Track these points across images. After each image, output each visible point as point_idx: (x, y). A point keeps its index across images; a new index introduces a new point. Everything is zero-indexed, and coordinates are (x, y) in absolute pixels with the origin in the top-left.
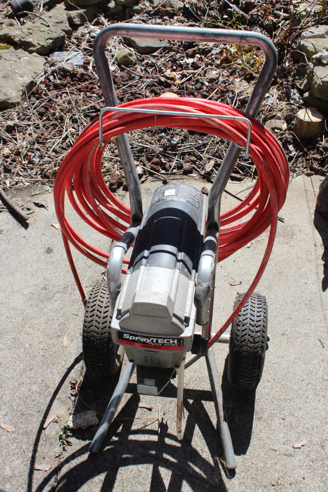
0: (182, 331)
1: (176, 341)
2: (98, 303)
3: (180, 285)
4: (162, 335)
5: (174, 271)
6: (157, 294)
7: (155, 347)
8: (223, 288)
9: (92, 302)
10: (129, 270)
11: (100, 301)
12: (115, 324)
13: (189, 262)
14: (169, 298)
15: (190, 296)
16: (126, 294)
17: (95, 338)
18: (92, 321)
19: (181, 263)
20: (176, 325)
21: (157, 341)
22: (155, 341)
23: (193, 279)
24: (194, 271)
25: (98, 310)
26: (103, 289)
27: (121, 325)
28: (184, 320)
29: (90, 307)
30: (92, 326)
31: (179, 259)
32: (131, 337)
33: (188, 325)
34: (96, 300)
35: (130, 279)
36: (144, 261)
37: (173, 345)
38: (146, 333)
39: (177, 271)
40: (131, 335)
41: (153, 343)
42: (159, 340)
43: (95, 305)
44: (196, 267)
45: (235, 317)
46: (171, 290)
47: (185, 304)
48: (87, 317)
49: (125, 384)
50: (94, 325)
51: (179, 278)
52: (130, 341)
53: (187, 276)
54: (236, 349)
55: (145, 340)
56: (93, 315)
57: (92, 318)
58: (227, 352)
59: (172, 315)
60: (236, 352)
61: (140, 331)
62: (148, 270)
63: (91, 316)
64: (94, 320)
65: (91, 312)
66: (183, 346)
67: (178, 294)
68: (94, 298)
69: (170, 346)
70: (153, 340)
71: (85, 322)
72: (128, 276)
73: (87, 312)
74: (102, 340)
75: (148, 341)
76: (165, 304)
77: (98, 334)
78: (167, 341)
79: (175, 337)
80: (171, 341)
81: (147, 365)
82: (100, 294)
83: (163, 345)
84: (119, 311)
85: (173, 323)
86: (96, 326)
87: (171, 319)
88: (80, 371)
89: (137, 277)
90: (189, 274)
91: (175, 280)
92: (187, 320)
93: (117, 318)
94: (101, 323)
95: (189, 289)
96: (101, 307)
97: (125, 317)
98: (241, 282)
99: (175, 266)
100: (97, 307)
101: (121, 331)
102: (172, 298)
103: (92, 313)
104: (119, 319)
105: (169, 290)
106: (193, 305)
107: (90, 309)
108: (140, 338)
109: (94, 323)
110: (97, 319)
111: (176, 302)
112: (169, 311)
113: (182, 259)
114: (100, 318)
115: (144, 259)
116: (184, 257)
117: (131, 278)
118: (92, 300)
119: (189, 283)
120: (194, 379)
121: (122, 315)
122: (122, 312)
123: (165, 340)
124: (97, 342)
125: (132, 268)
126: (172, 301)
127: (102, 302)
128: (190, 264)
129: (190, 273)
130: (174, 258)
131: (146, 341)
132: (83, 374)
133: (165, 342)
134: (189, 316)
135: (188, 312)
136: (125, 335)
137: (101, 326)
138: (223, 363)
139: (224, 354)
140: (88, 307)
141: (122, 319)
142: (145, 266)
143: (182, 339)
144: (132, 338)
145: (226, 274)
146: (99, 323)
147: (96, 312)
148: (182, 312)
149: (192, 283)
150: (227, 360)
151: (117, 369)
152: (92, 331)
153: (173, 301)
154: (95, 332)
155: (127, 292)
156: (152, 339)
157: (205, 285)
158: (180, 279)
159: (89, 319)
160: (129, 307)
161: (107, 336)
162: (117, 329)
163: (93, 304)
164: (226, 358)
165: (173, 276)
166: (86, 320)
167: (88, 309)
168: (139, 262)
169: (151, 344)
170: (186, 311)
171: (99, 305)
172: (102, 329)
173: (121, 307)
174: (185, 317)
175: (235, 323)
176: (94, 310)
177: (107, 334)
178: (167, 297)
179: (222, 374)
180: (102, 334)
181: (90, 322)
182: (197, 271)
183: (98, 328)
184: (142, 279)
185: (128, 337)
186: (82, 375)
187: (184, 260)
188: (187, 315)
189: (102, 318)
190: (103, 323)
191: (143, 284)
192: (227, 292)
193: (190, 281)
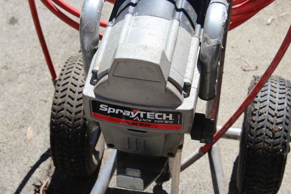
0: (180, 103)
1: (171, 117)
2: (71, 80)
3: (178, 41)
4: (153, 106)
5: (172, 22)
6: (146, 47)
7: (142, 124)
8: (234, 73)
9: (65, 79)
10: (111, 22)
11: (74, 78)
12: (89, 91)
13: (192, 13)
14: (163, 54)
15: (193, 56)
16: (105, 52)
17: (66, 125)
18: (63, 103)
19: (182, 13)
20: (171, 93)
21: (145, 115)
22: (142, 116)
23: (197, 35)
24: (198, 26)
25: (71, 90)
26: (79, 64)
27: (96, 92)
28: (182, 87)
29: (61, 86)
30: (63, 109)
31: (179, 7)
32: (110, 109)
33: (188, 95)
34: (69, 77)
35: (111, 33)
36: (131, 8)
37: (166, 122)
38: (130, 104)
39: (176, 23)
40: (110, 106)
41: (140, 118)
42: (148, 114)
43: (67, 83)
44: (201, 20)
45: (250, 103)
46: (166, 45)
47: (186, 67)
48: (56, 98)
49: (104, 187)
50: (65, 109)
51: (178, 31)
52: (108, 114)
53: (189, 31)
54: (250, 146)
55: (128, 114)
56: (65, 96)
57: (63, 100)
58: (236, 153)
59: (166, 79)
60: (249, 149)
61: (122, 101)
62: (136, 20)
63: (62, 97)
64: (66, 102)
65: (62, 91)
66: (180, 123)
67: (175, 52)
68: (66, 74)
69: (163, 123)
70: (139, 114)
71: (54, 104)
72: (109, 29)
73: (57, 91)
74: (75, 128)
75: (133, 116)
76: (157, 61)
77: (70, 120)
78: (159, 116)
79: (170, 110)
80: (165, 116)
81: (131, 151)
82: (74, 69)
83: (153, 121)
84: (94, 73)
85: (167, 90)
86: (67, 110)
87: (166, 83)
88: (48, 171)
89: (121, 28)
90: (192, 29)
91: (173, 34)
92: (187, 88)
93: (92, 83)
94: (74, 106)
95: (192, 47)
96: (76, 86)
97: (102, 80)
98: (257, 67)
99: (173, 16)
100: (69, 86)
101: (97, 100)
102: (168, 55)
103: (63, 93)
104: (94, 85)
105: (164, 46)
106: (196, 69)
107: (61, 88)
108: (121, 111)
109: (66, 106)
110: (70, 101)
111: (172, 63)
112: (163, 71)
113: (183, 7)
114: (73, 99)
115: (131, 7)
116: (186, 6)
117: (112, 31)
118: (64, 76)
119: (191, 40)
120: (192, 185)
121: (99, 77)
122: (98, 74)
123: (157, 115)
124: (68, 130)
125: (114, 20)
126: (167, 60)
127: (77, 80)
128: (193, 15)
129: (194, 27)
130: (173, 5)
131: (131, 115)
132: (51, 174)
133: (157, 117)
134: (190, 82)
135: (189, 77)
136: (101, 106)
137: (74, 110)
138: (231, 166)
139: (232, 155)
140: (59, 85)
141: (98, 84)
142: (133, 14)
143: (180, 113)
144: (112, 110)
145: (239, 57)
146: (72, 106)
147: (68, 92)
148: (181, 77)
149: (195, 41)
150: (236, 164)
151: (94, 169)
152: (62, 116)
153: (169, 60)
154: (66, 117)
155: (106, 49)
156: (138, 112)
157: (213, 42)
158: (180, 33)
159: (60, 101)
160: (108, 67)
161: (81, 123)
162: (91, 98)
163: (65, 82)
164: (234, 160)
165: (170, 28)
166: (55, 102)
167: (58, 88)
168: (124, 11)
169: (137, 120)
170: (186, 75)
171: (72, 84)
172: (76, 113)
173: (97, 68)
174: (185, 83)
175: (248, 112)
176: (66, 89)
177: (81, 121)
178: (161, 52)
179: (229, 181)
180: (75, 120)
181: (60, 104)
182: (202, 27)
183: (71, 113)
184: (128, 31)
185: (106, 110)
186: (49, 176)
187: (186, 9)
188: (187, 81)
189: (76, 100)
190: (77, 107)
191: (128, 37)
192: (239, 79)
193: (193, 38)
